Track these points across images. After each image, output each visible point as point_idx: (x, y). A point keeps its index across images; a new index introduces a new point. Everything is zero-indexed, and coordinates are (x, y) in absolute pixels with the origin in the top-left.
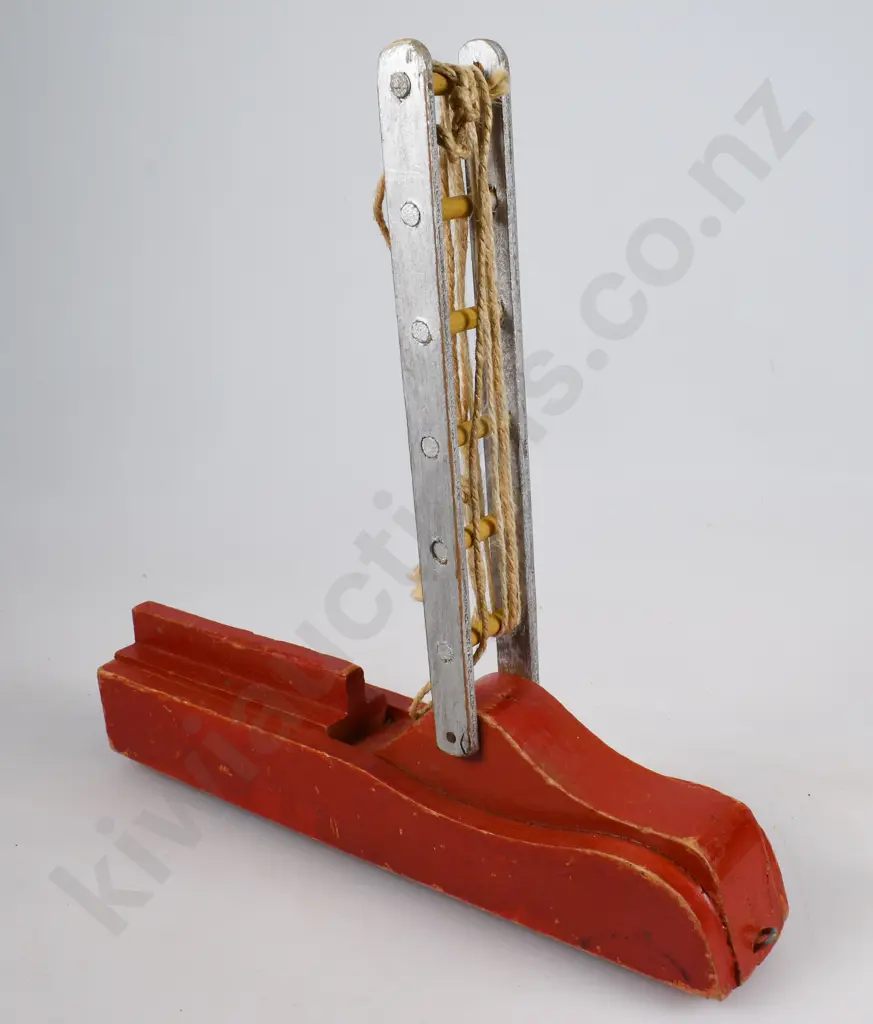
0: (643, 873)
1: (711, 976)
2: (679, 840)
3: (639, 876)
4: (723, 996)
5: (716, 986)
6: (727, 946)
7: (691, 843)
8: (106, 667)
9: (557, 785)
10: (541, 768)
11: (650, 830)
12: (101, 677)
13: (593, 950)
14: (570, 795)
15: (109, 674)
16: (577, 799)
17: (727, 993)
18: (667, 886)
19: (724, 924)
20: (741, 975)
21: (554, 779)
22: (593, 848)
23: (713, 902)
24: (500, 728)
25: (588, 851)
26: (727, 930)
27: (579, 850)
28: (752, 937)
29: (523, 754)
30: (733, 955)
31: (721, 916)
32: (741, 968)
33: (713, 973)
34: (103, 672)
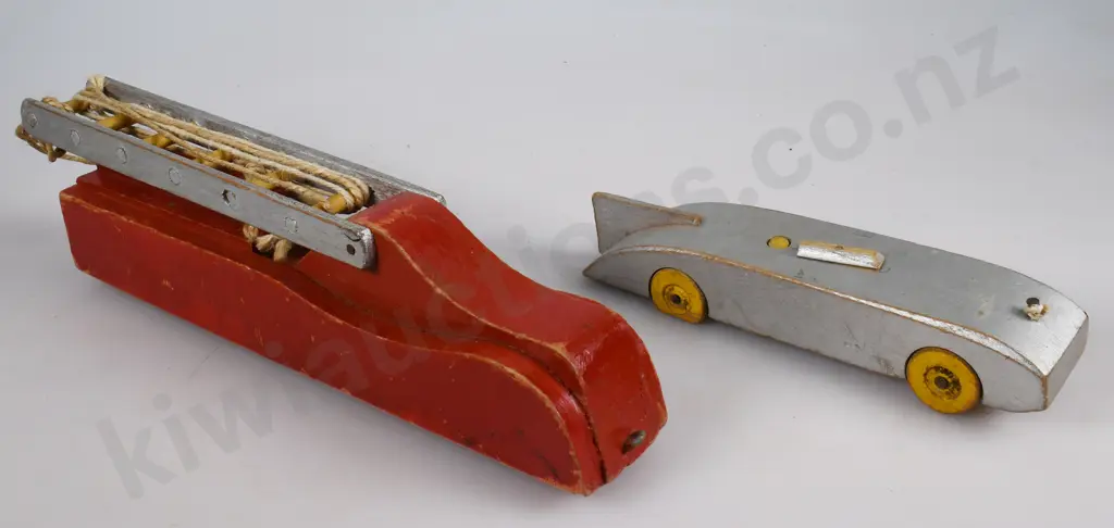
0: (513, 375)
1: (575, 472)
2: (548, 345)
3: (509, 379)
4: (588, 492)
5: (580, 481)
6: (593, 446)
7: (559, 349)
8: (68, 191)
9: (444, 294)
10: (430, 278)
11: (524, 336)
12: (62, 201)
13: (477, 449)
14: (455, 303)
15: (69, 197)
16: (461, 307)
17: (592, 489)
18: (534, 387)
19: (590, 424)
20: (608, 473)
21: (442, 289)
22: (470, 352)
23: (579, 403)
24: (394, 241)
25: (467, 355)
26: (592, 432)
27: (458, 353)
28: (623, 439)
29: (415, 266)
30: (599, 452)
31: (587, 418)
32: (607, 465)
33: (577, 469)
34: (64, 195)
